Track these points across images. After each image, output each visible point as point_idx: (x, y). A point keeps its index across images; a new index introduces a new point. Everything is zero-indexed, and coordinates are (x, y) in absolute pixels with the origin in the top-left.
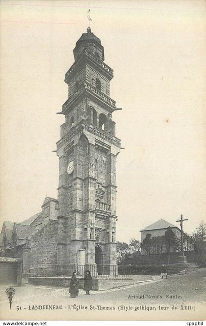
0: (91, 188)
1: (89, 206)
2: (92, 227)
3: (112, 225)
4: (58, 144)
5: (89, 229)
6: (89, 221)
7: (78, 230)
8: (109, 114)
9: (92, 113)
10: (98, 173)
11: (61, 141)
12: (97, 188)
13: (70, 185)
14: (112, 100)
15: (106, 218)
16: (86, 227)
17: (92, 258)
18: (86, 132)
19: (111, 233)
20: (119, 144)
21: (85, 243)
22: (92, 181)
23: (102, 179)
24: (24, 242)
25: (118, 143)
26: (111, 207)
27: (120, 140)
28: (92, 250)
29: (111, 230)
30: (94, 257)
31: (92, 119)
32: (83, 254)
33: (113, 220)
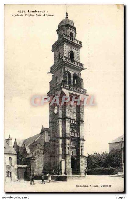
0: (68, 124)
1: (67, 135)
2: (69, 146)
3: (81, 145)
4: (48, 94)
5: (67, 148)
6: (67, 144)
7: (61, 149)
8: (79, 73)
9: (68, 76)
10: (72, 113)
11: (50, 92)
12: (71, 122)
13: (56, 121)
14: (81, 64)
15: (77, 140)
16: (65, 147)
17: (69, 164)
18: (64, 90)
19: (80, 150)
20: (86, 92)
21: (65, 156)
22: (68, 120)
23: (74, 117)
24: (31, 156)
25: (84, 92)
26: (80, 134)
27: (86, 90)
28: (69, 160)
29: (80, 148)
30: (70, 164)
31: (68, 80)
32: (63, 162)
33: (81, 142)
